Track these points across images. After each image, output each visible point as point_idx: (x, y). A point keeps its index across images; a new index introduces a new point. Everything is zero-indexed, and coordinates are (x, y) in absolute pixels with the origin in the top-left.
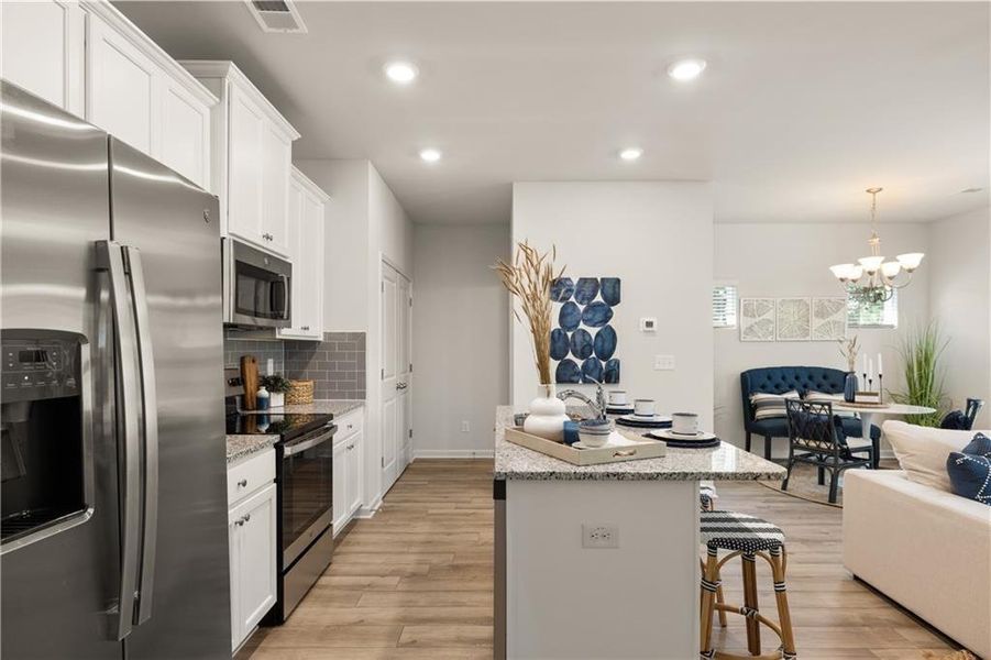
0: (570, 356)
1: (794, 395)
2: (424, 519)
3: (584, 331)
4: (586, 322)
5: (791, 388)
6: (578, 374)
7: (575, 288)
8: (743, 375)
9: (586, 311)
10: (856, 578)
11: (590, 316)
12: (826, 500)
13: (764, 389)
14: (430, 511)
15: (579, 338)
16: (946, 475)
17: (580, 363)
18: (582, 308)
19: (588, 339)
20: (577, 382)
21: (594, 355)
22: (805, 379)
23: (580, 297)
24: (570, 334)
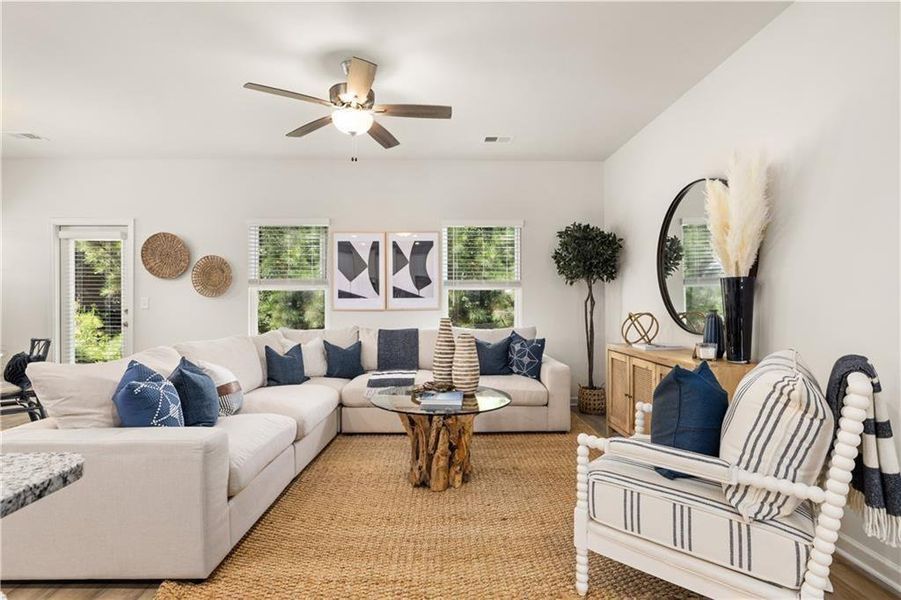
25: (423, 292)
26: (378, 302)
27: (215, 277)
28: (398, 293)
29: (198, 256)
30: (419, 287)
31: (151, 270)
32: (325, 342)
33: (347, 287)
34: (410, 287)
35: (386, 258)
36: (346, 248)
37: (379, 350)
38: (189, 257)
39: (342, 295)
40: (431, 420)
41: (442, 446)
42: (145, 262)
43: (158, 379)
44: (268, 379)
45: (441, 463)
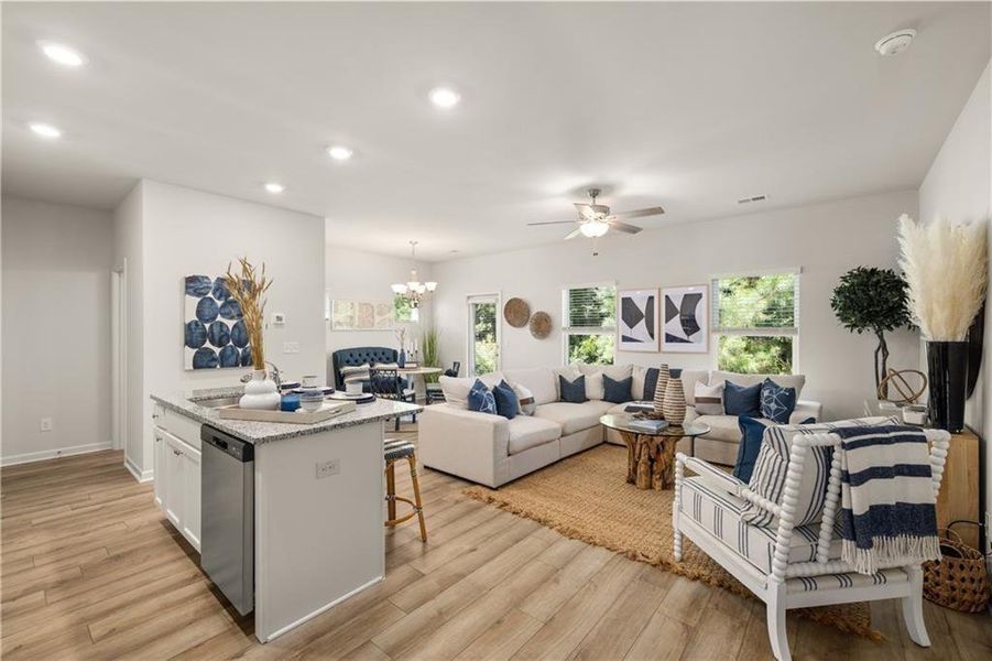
0: (208, 344)
1: (366, 366)
2: (30, 531)
3: (222, 324)
4: (223, 315)
5: (365, 361)
6: (214, 359)
7: (212, 285)
8: (334, 354)
9: (223, 306)
10: (426, 467)
11: (227, 310)
12: (393, 430)
13: (348, 363)
14: (34, 522)
15: (216, 330)
16: (466, 401)
17: (217, 350)
18: (219, 303)
19: (225, 329)
20: (215, 367)
21: (231, 343)
22: (372, 356)
23: (218, 294)
24: (207, 326)
25: (691, 338)
26: (652, 345)
27: (543, 326)
28: (670, 338)
29: (534, 312)
30: (688, 333)
31: (509, 322)
32: (604, 375)
33: (628, 332)
34: (681, 334)
35: (660, 310)
36: (627, 303)
37: (645, 384)
38: (529, 312)
39: (625, 339)
40: (637, 437)
41: (644, 458)
42: (506, 317)
43: (486, 389)
44: (562, 397)
45: (642, 469)
